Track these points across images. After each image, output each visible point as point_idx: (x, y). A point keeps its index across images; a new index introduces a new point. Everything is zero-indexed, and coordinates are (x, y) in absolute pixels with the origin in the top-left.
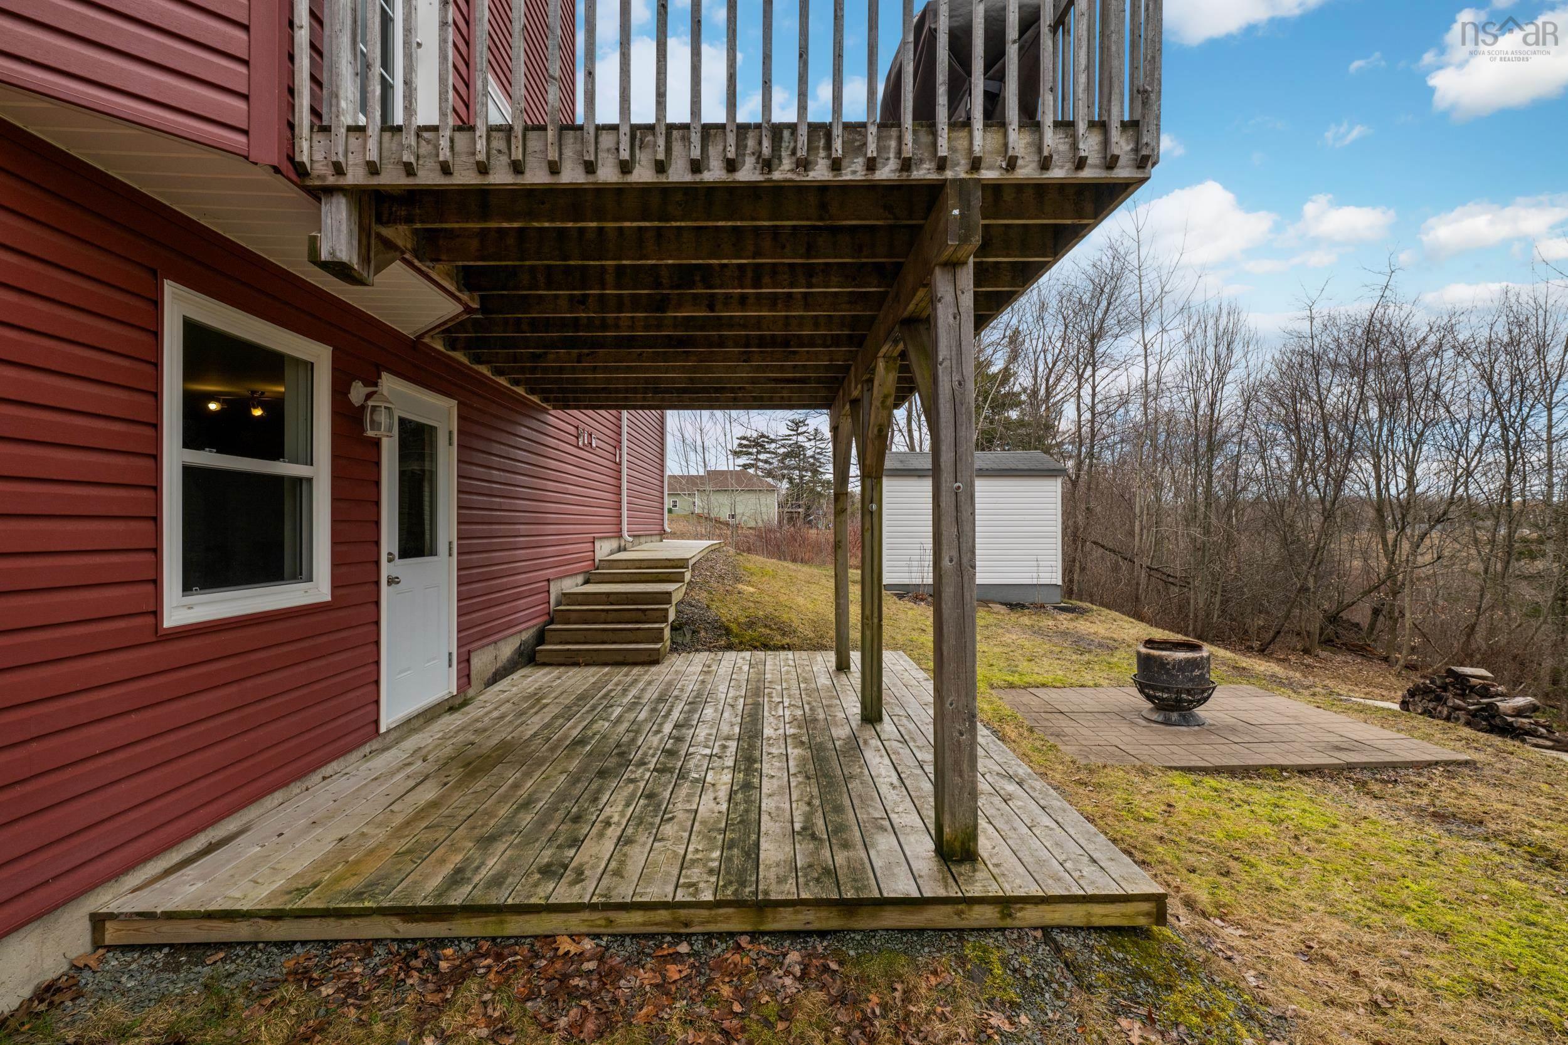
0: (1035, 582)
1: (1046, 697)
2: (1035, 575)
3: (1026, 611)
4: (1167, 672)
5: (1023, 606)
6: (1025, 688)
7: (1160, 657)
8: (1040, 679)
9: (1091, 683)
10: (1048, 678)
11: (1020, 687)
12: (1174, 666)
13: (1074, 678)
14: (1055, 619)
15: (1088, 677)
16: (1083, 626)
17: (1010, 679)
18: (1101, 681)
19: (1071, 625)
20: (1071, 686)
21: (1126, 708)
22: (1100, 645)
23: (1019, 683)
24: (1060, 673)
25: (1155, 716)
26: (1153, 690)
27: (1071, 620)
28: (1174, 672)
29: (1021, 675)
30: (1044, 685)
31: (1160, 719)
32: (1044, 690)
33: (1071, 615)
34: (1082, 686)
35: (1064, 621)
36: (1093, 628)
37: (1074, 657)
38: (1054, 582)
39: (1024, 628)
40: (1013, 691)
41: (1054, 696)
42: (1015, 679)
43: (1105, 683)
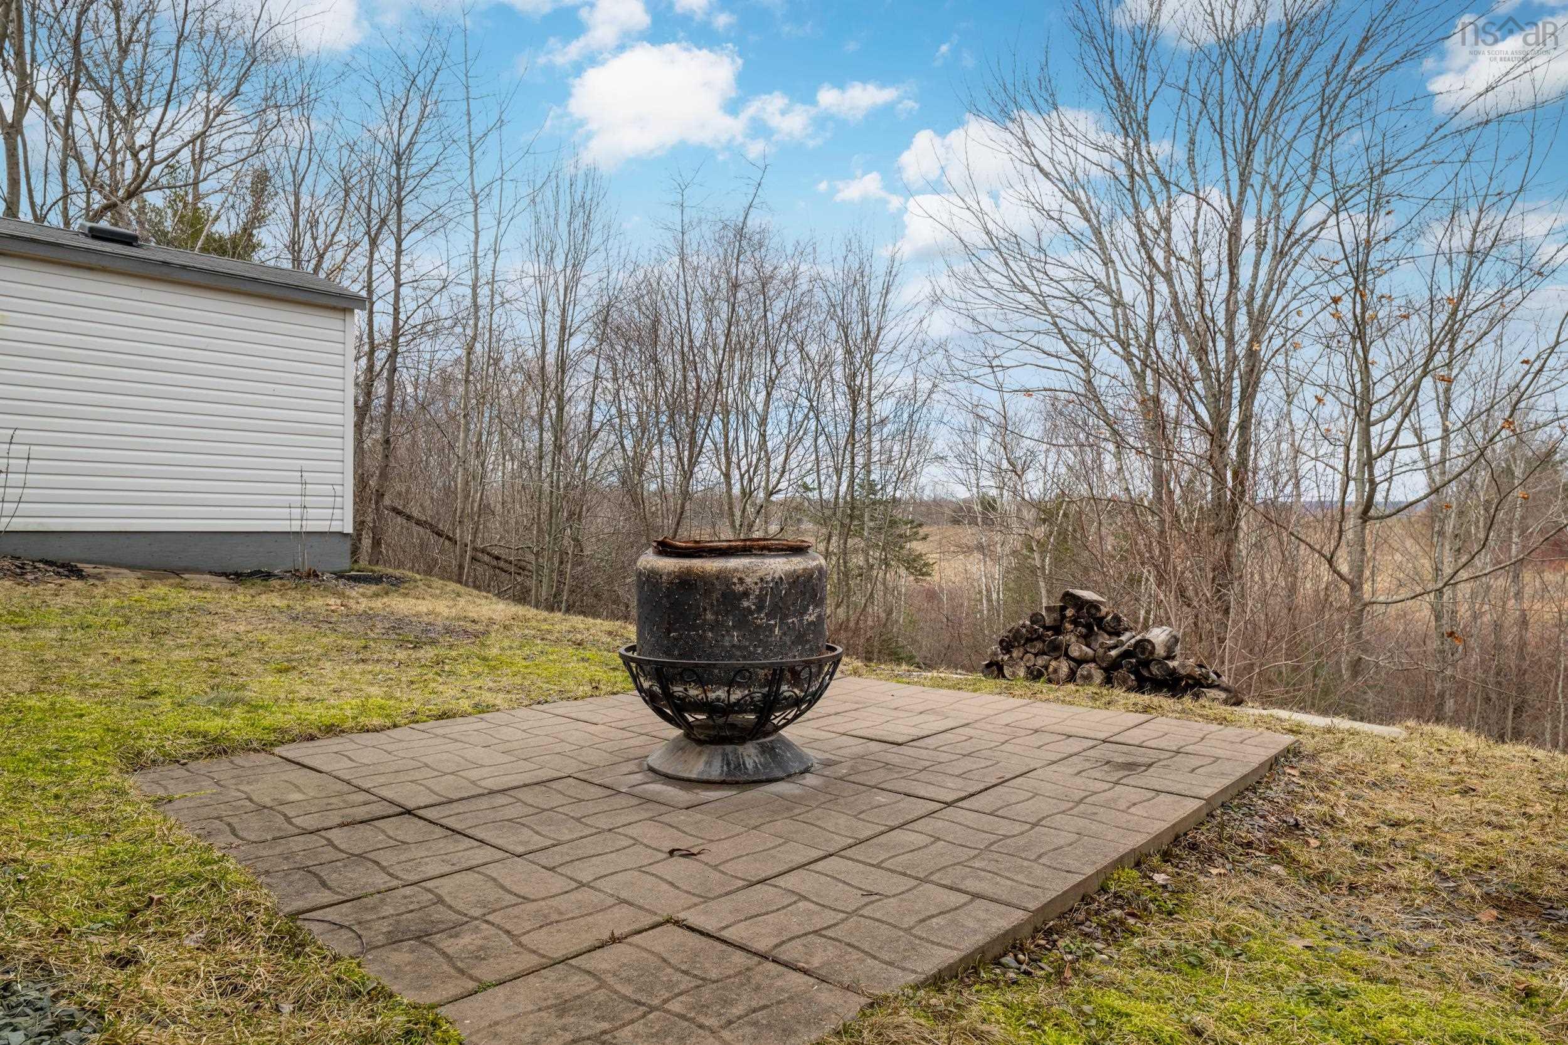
0: (295, 527)
1: (341, 767)
2: (297, 512)
3: (274, 583)
4: (743, 620)
5: (268, 576)
6: (266, 747)
7: (722, 577)
8: (316, 714)
9: (465, 705)
10: (346, 707)
11: (247, 747)
12: (761, 599)
13: (416, 700)
14: (341, 595)
15: (448, 693)
16: (401, 605)
17: (213, 725)
18: (488, 698)
19: (378, 604)
20: (414, 718)
21: (594, 757)
22: (448, 631)
23: (247, 734)
24: (374, 690)
25: (698, 765)
26: (701, 683)
27: (376, 595)
28: (761, 619)
29: (253, 708)
30: (331, 730)
31: (716, 771)
32: (333, 744)
33: (374, 588)
34: (443, 716)
35: (361, 599)
36: (423, 606)
37: (401, 655)
38: (336, 527)
39: (267, 614)
40: (221, 768)
41: (367, 757)
42: (235, 724)
43: (499, 700)
